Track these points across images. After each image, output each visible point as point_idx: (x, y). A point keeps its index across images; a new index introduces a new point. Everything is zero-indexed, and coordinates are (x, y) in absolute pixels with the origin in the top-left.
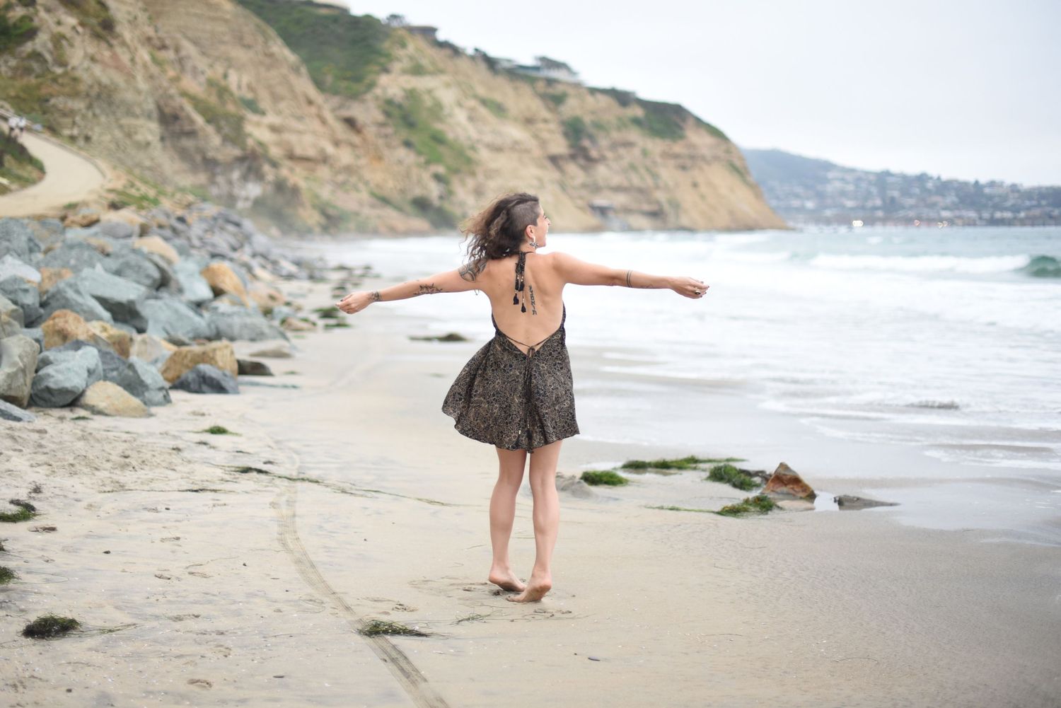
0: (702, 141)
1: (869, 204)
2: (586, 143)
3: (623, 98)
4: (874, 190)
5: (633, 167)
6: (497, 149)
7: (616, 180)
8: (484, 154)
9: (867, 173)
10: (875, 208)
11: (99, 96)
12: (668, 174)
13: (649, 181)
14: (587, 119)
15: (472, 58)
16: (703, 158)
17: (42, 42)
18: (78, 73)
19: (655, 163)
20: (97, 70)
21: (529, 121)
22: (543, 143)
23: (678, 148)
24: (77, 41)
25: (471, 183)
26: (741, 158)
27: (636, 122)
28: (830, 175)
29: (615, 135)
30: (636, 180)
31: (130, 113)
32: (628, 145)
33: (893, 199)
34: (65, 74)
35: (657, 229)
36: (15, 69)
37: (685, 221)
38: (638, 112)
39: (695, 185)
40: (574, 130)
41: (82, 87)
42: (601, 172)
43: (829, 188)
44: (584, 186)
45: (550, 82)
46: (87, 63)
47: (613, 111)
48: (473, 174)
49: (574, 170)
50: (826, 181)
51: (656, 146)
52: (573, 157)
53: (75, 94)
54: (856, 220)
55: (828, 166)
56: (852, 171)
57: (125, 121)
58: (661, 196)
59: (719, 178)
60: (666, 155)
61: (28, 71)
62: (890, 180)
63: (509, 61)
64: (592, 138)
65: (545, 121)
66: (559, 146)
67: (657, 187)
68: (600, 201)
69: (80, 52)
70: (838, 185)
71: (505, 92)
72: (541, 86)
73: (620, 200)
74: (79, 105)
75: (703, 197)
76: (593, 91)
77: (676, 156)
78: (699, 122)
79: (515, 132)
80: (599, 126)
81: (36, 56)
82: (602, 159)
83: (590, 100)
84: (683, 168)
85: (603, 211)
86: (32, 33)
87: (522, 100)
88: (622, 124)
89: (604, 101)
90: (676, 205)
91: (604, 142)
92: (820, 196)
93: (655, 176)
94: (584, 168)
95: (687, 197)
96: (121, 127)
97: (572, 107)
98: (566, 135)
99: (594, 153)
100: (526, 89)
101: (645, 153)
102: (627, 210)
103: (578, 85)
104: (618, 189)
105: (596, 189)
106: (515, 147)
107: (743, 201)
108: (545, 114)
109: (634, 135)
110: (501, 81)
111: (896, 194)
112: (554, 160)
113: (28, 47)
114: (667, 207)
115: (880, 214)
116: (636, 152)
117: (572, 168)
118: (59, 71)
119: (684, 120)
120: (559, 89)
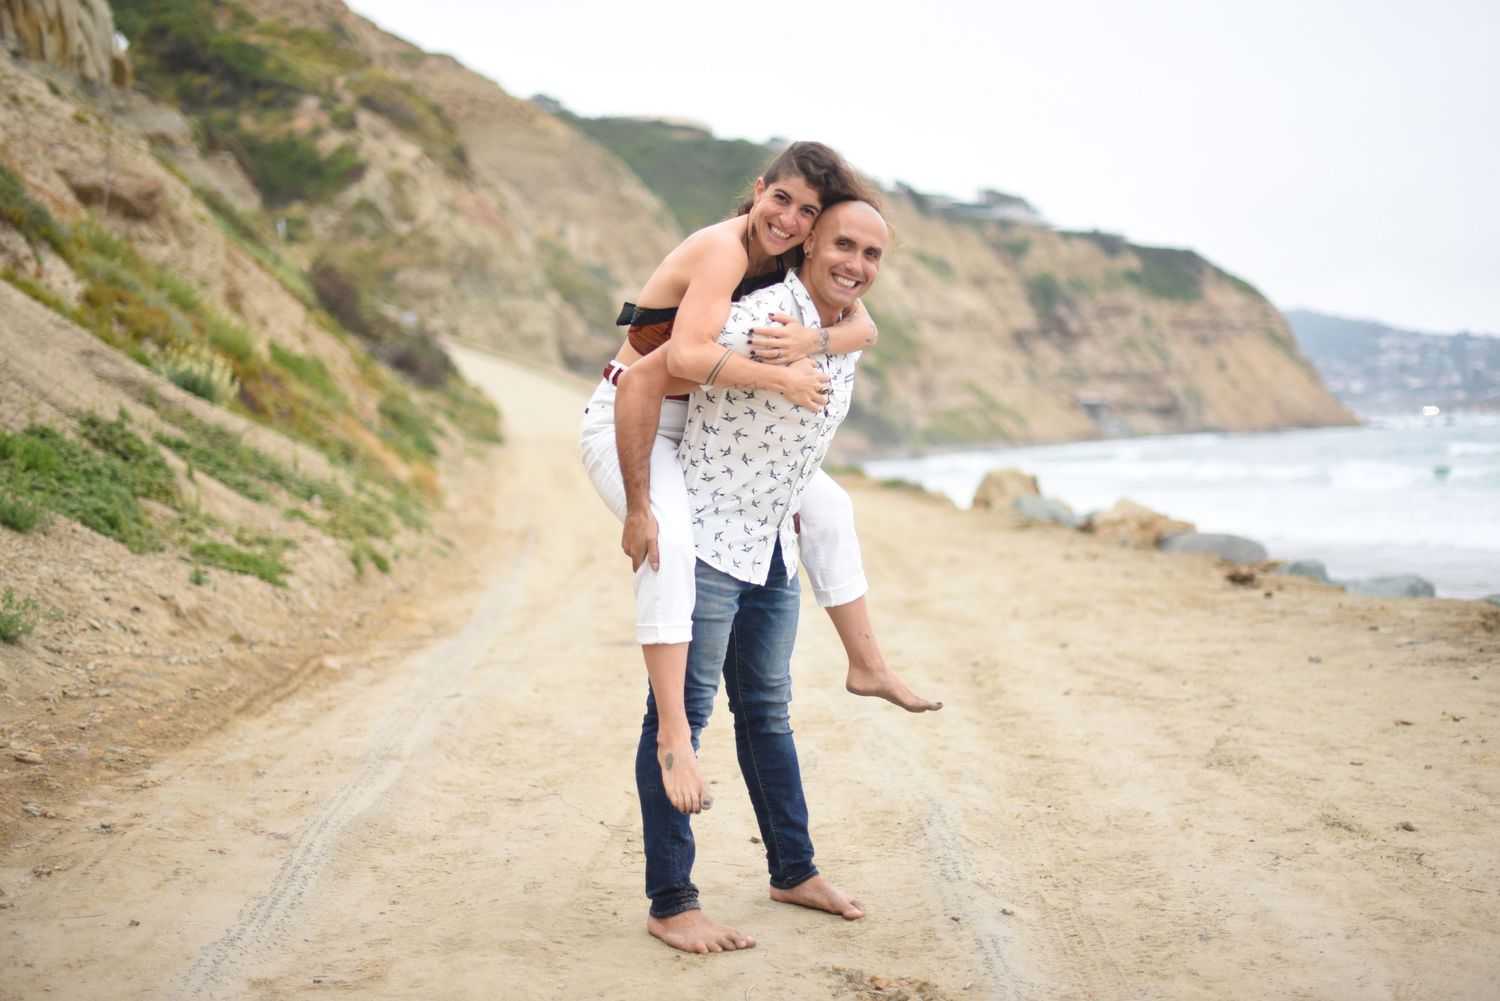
0: (1228, 302)
1: (1444, 381)
2: (1062, 311)
3: (1109, 244)
4: (1449, 362)
5: (1131, 343)
6: (944, 325)
7: (1108, 363)
8: (928, 334)
9: (1436, 338)
10: (1452, 388)
11: (466, 267)
12: (1181, 351)
13: (1155, 363)
14: (1061, 277)
15: (892, 195)
16: (1232, 328)
17: (372, 185)
18: (435, 231)
19: (1161, 335)
20: (461, 225)
21: (979, 282)
22: (1003, 313)
23: (1194, 313)
24: (424, 180)
25: (914, 376)
26: (1284, 323)
27: (1132, 277)
28: (1384, 342)
29: (1103, 298)
30: (1137, 363)
31: (511, 290)
32: (1122, 311)
33: (1477, 374)
34: (414, 233)
35: (1168, 432)
36: (337, 229)
37: (1210, 418)
38: (1133, 263)
39: (1221, 366)
40: (1044, 293)
41: (443, 253)
42: (1086, 352)
43: (1383, 362)
44: (1063, 374)
45: (1005, 225)
46: (445, 216)
47: (1097, 265)
48: (916, 363)
49: (1048, 353)
50: (1376, 351)
51: (1163, 312)
52: (1044, 333)
53: (432, 264)
54: (1429, 405)
55: (1378, 330)
56: (1415, 335)
57: (507, 303)
58: (1174, 384)
59: (1256, 354)
60: (1178, 324)
61: (356, 231)
62: (1470, 346)
63: (942, 197)
64: (1070, 304)
65: (1002, 281)
66: (1024, 317)
67: (1167, 370)
68: (1089, 394)
69: (431, 198)
70: (1395, 356)
71: (943, 242)
72: (992, 231)
73: (1115, 392)
74: (439, 280)
75: (1234, 383)
76: (1067, 236)
77: (1191, 325)
78: (1221, 275)
79: (967, 300)
80: (1078, 285)
81: (367, 206)
82: (1086, 333)
83: (1064, 250)
84: (1203, 341)
85: (1092, 409)
86: (357, 172)
87: (969, 253)
88: (1112, 281)
89: (1083, 249)
90: (1197, 397)
91: (1087, 308)
92: (1371, 373)
93: (1164, 355)
94: (1063, 348)
95: (1211, 384)
96: (500, 314)
97: (1038, 261)
98: (1033, 300)
99: (1074, 325)
100: (971, 237)
101: (1147, 322)
102: (1126, 407)
103: (1044, 229)
104: (1112, 376)
105: (1079, 377)
106: (970, 321)
107: (1291, 386)
108: (1000, 270)
109: (1130, 296)
110: (936, 227)
111: (1480, 365)
112: (1020, 339)
113: (354, 193)
114: (1183, 400)
115: (1461, 395)
116: (1135, 321)
117: (1045, 350)
118: (403, 228)
119: (1200, 271)
120: (1017, 235)
